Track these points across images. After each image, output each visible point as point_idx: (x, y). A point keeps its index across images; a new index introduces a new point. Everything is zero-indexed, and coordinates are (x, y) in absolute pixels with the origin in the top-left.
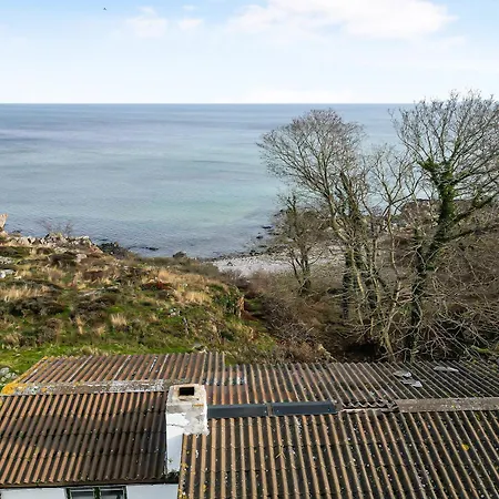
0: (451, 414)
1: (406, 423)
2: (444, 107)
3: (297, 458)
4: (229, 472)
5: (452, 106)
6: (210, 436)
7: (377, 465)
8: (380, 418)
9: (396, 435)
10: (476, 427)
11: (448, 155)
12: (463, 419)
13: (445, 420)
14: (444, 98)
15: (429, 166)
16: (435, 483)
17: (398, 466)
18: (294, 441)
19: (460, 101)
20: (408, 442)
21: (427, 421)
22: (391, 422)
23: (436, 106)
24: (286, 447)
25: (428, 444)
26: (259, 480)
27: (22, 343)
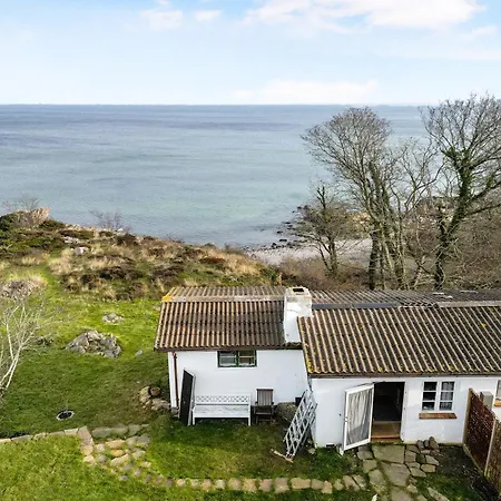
0: (474, 308)
1: (444, 313)
2: (464, 104)
3: (374, 329)
4: (332, 335)
5: (470, 105)
6: (315, 319)
7: (426, 332)
8: (426, 311)
9: (437, 318)
10: (491, 315)
11: (468, 144)
12: (481, 311)
13: (470, 312)
14: (465, 98)
15: (451, 154)
16: (464, 342)
17: (440, 333)
18: (371, 321)
19: (478, 101)
20: (446, 322)
21: (458, 312)
22: (434, 312)
23: (458, 105)
24: (366, 324)
25: (459, 324)
26: (352, 339)
27: (118, 298)
